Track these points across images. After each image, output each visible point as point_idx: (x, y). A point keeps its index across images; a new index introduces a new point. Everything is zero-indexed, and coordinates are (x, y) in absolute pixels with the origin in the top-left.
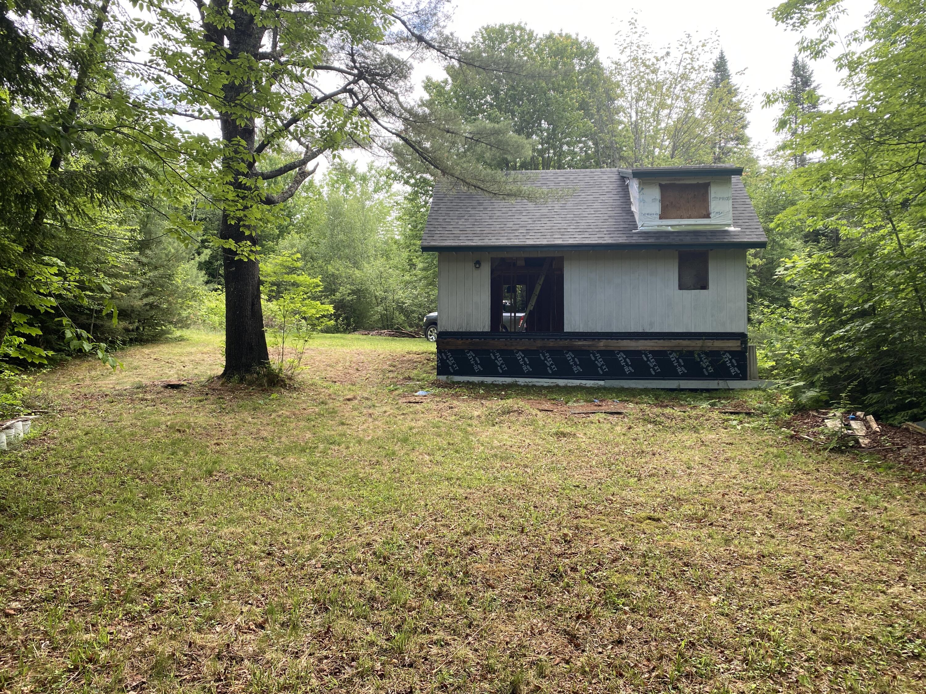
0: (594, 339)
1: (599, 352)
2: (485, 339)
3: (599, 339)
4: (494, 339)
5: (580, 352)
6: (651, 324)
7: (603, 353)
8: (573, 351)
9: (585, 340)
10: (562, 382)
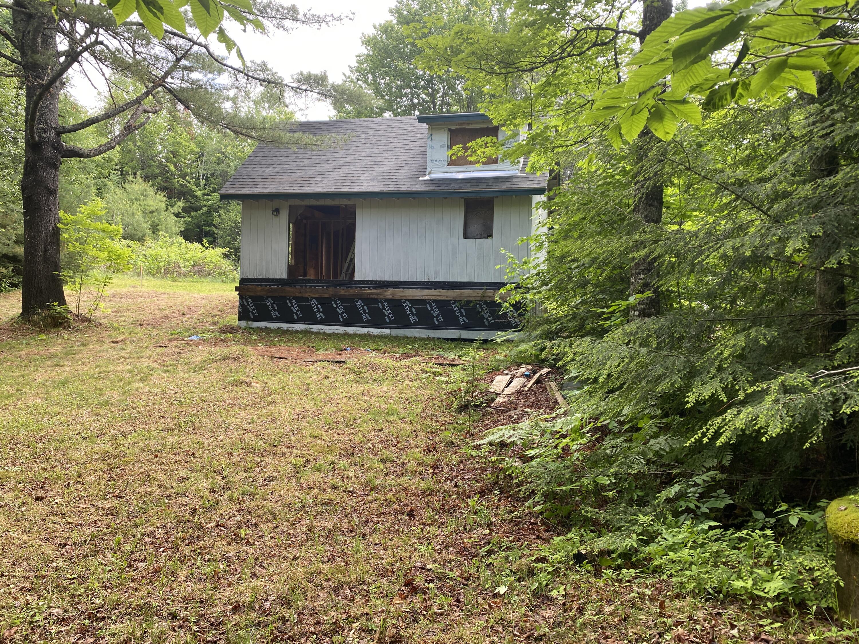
0: (382, 288)
1: (387, 300)
2: (282, 286)
3: (387, 288)
4: (290, 286)
5: (369, 301)
6: (437, 273)
7: (390, 301)
8: (363, 300)
9: (374, 288)
10: (351, 330)
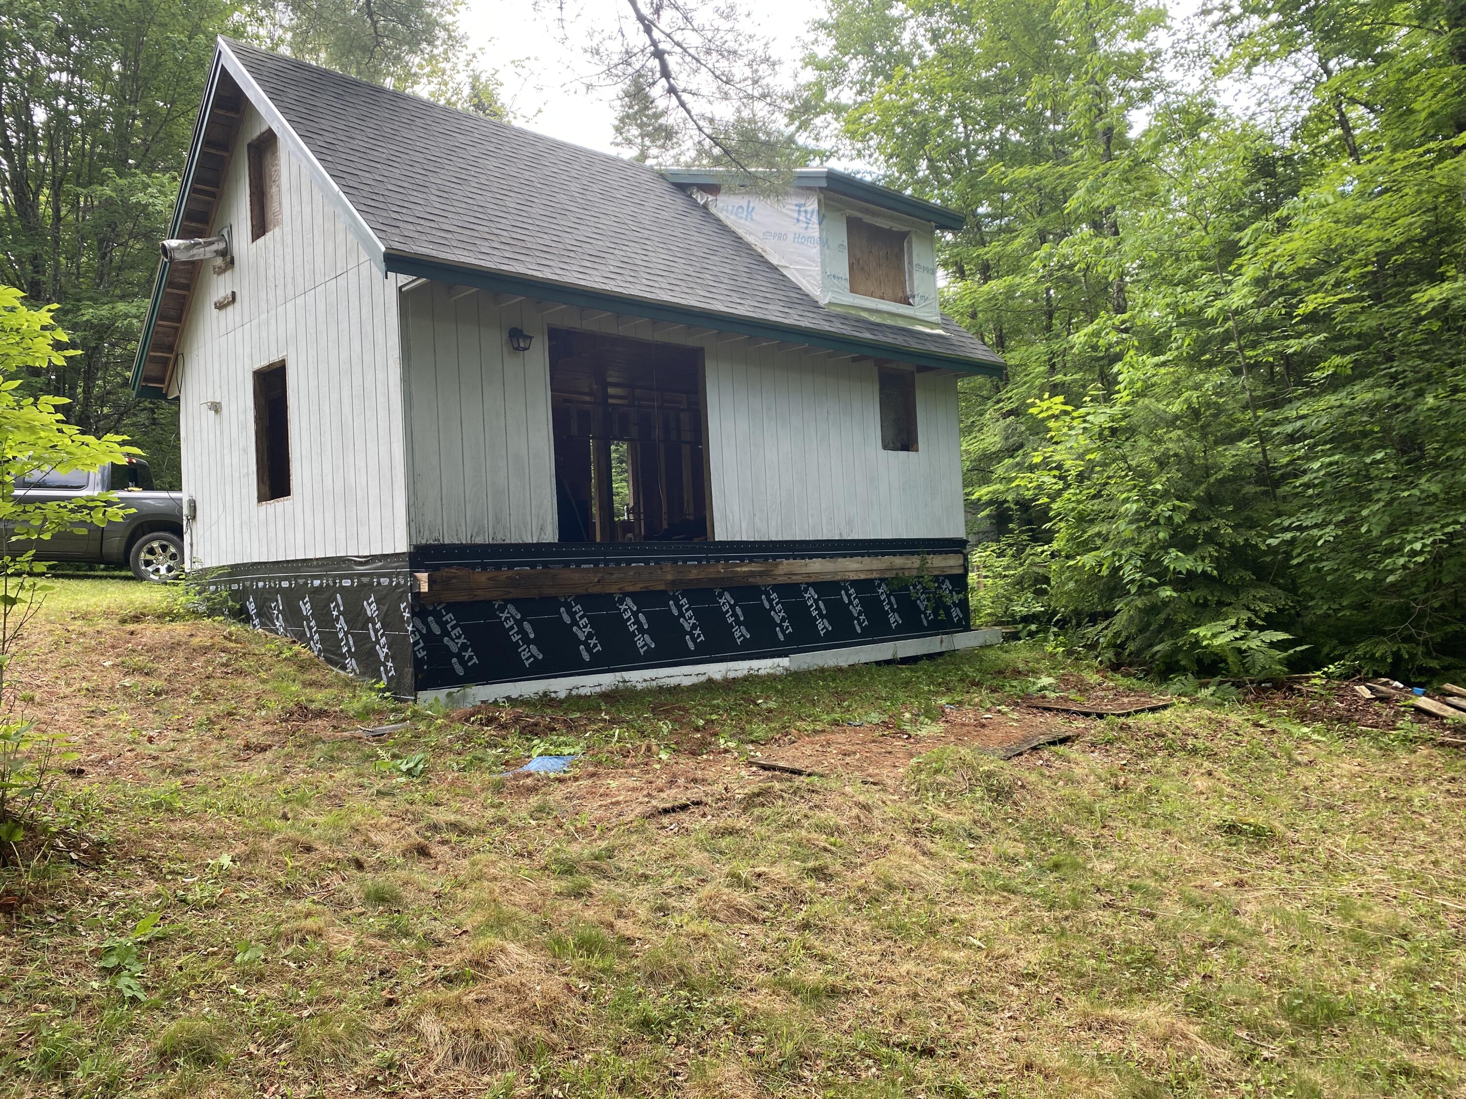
0: (767, 559)
1: (777, 588)
2: (545, 565)
3: (774, 558)
4: (567, 564)
6: (850, 522)
7: (782, 590)
8: (732, 590)
9: (752, 560)
